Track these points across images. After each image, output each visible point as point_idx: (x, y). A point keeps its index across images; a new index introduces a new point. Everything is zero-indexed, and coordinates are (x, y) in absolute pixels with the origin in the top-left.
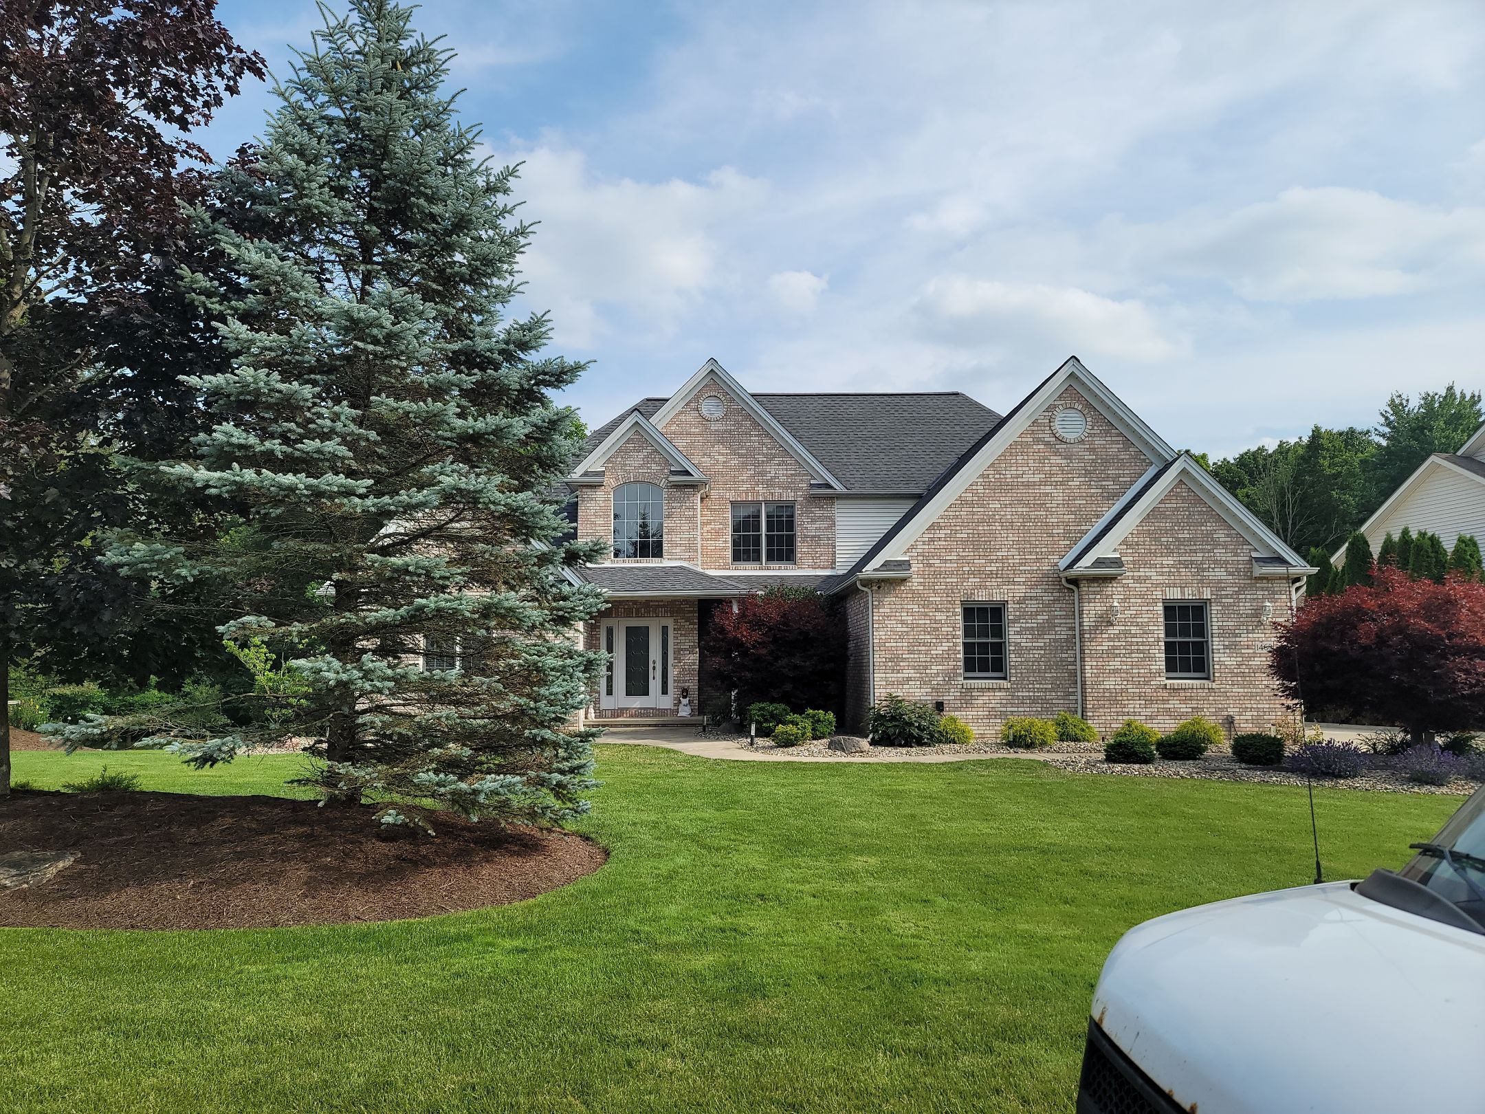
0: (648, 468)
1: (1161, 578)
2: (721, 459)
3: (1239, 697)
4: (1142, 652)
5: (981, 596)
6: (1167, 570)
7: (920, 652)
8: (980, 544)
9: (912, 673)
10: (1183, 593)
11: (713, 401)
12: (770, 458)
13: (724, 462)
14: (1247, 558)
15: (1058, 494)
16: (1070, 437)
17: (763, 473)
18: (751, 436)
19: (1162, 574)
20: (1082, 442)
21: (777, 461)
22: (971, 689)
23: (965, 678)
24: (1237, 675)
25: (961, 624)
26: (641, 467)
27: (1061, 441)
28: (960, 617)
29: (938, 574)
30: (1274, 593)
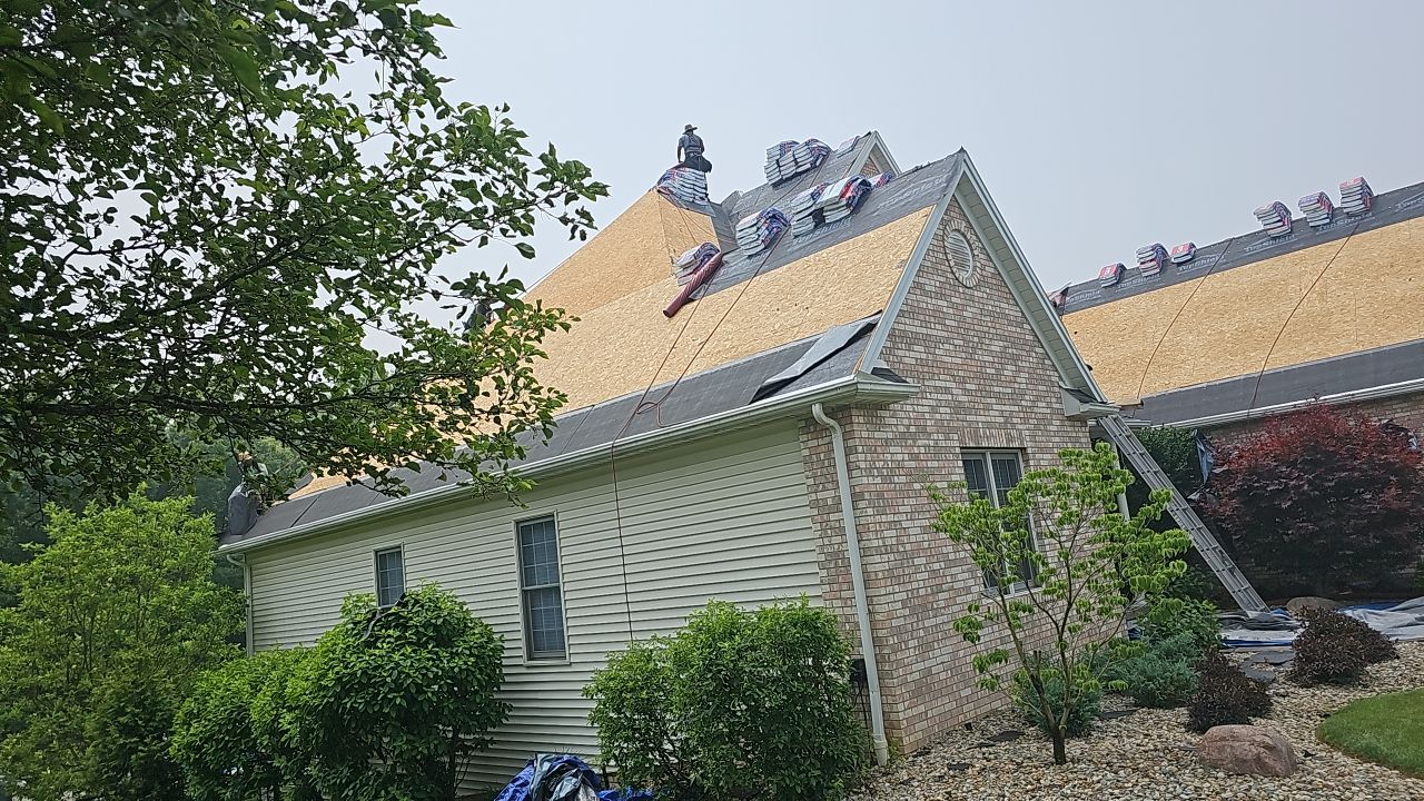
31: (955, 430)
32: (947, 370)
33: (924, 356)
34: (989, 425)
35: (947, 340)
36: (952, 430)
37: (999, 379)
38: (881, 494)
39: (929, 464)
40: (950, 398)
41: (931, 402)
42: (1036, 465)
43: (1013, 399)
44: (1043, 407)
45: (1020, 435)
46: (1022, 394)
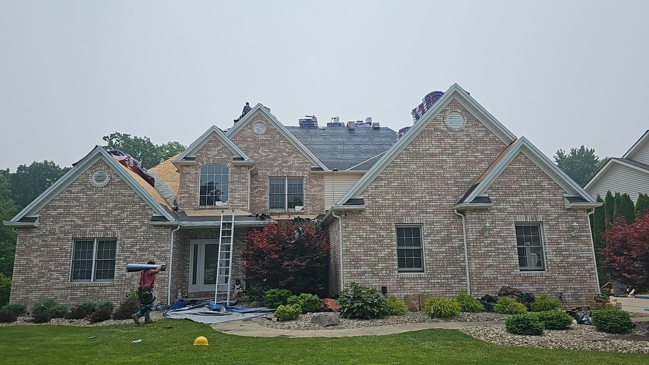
0: (221, 156)
1: (513, 209)
3: (563, 281)
4: (504, 254)
5: (407, 221)
6: (517, 204)
7: (371, 255)
8: (405, 190)
9: (367, 269)
10: (526, 218)
11: (261, 125)
12: (290, 154)
13: (266, 156)
14: (562, 198)
15: (450, 161)
16: (456, 128)
17: (286, 162)
19: (513, 207)
20: (462, 131)
21: (294, 155)
22: (402, 279)
23: (399, 272)
24: (561, 267)
25: (395, 238)
26: (217, 155)
27: (450, 130)
28: (394, 234)
29: (381, 207)
30: (578, 218)
31: (71, 233)
32: (74, 215)
33: (63, 212)
34: (93, 231)
35: (78, 206)
36: (70, 233)
37: (107, 215)
38: (23, 251)
39: (52, 243)
40: (73, 223)
41: (61, 225)
42: (121, 243)
43: (115, 222)
44: (136, 223)
45: (114, 233)
46: (122, 220)
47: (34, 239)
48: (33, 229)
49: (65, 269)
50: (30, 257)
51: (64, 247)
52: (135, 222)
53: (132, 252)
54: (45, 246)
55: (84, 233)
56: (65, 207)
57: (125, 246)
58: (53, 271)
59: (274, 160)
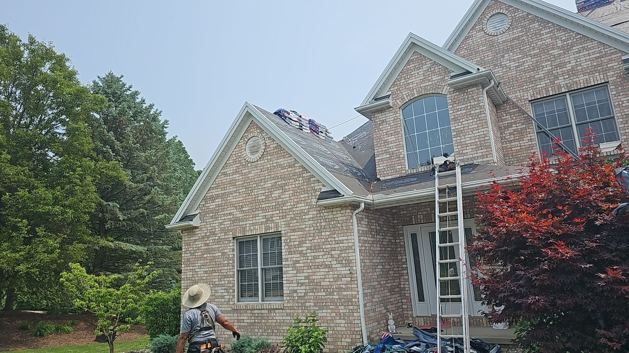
0: (429, 81)
2: (513, 64)
11: (498, 18)
12: (567, 49)
13: (517, 67)
17: (561, 65)
18: (541, 35)
21: (575, 49)
26: (423, 81)
31: (231, 230)
33: (221, 202)
36: (229, 231)
37: (267, 200)
38: (188, 260)
39: (214, 247)
40: (232, 217)
41: (220, 221)
42: (287, 240)
43: (276, 208)
44: (302, 206)
45: (277, 226)
46: (284, 203)
47: (197, 243)
48: (195, 230)
49: (229, 282)
50: (195, 268)
51: (225, 251)
52: (300, 205)
53: (301, 253)
54: (208, 251)
55: (244, 229)
56: (222, 196)
57: (292, 244)
58: (218, 285)
59: (536, 68)
